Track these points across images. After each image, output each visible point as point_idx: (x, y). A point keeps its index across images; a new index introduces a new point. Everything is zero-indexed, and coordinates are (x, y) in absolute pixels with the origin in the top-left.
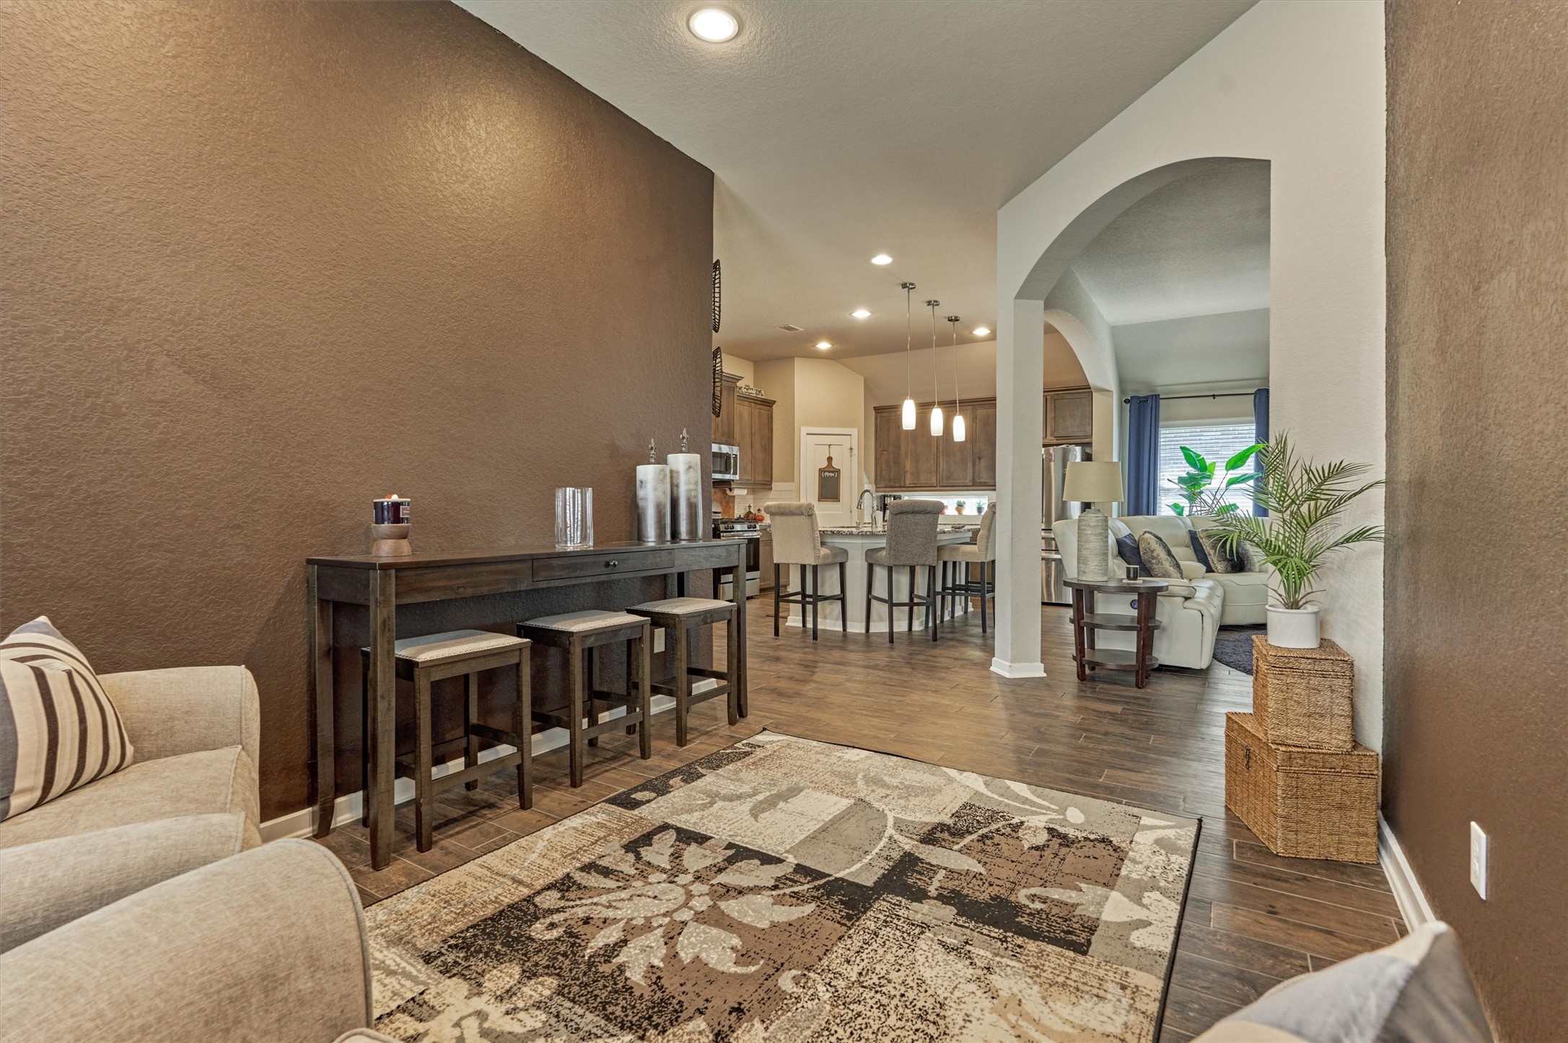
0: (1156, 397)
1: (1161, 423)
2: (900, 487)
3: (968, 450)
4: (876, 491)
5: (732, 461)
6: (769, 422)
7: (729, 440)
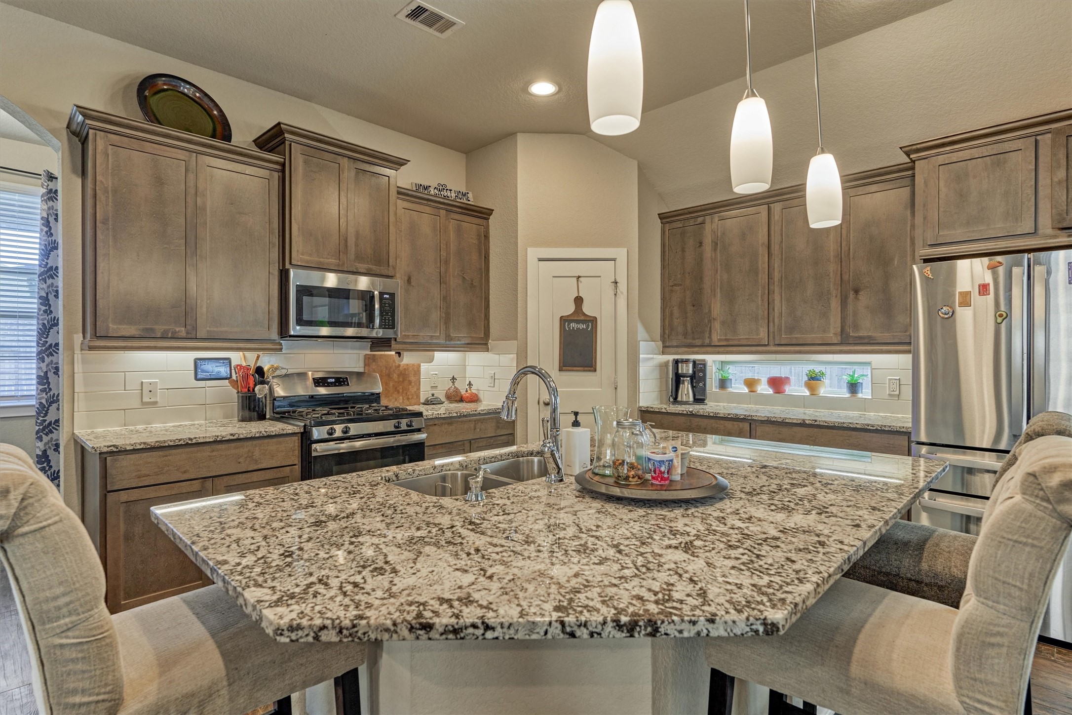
3: (831, 274)
4: (663, 353)
5: (377, 306)
6: (480, 242)
7: (374, 267)
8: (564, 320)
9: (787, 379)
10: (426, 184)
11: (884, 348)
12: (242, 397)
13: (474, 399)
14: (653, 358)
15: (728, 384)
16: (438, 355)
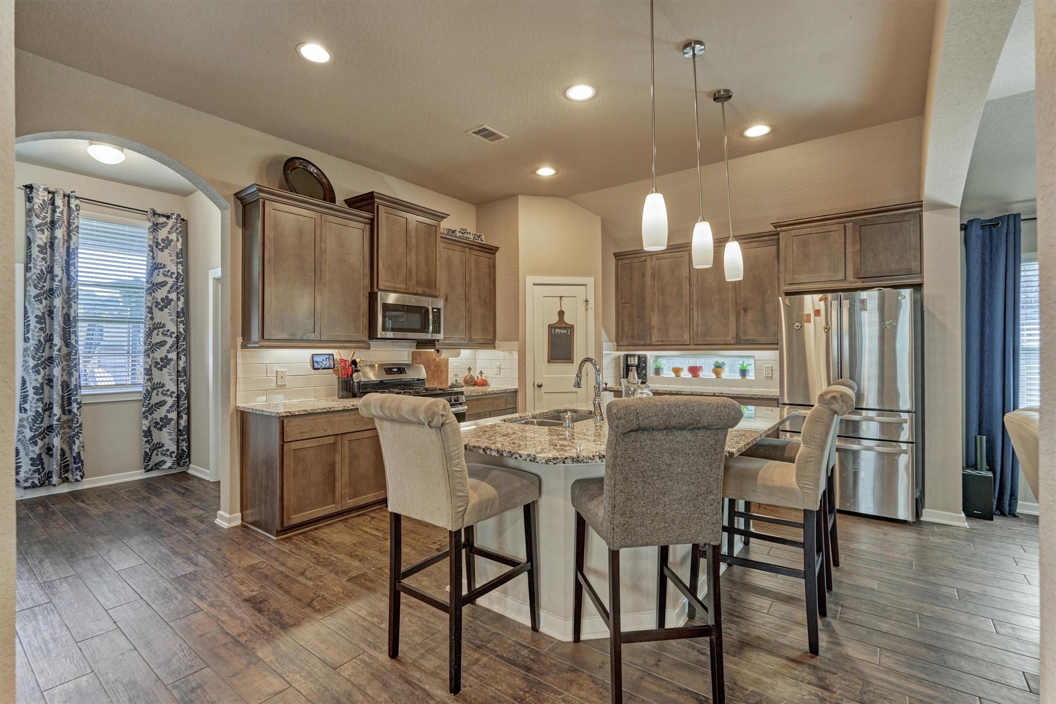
0: (1016, 218)
1: (1023, 256)
2: (645, 345)
3: (730, 299)
4: (617, 350)
5: (431, 317)
6: (490, 271)
7: (427, 290)
8: (551, 327)
9: (701, 367)
10: (454, 229)
11: (763, 346)
12: (342, 381)
13: (484, 383)
14: (610, 354)
15: (661, 371)
16: (463, 352)
